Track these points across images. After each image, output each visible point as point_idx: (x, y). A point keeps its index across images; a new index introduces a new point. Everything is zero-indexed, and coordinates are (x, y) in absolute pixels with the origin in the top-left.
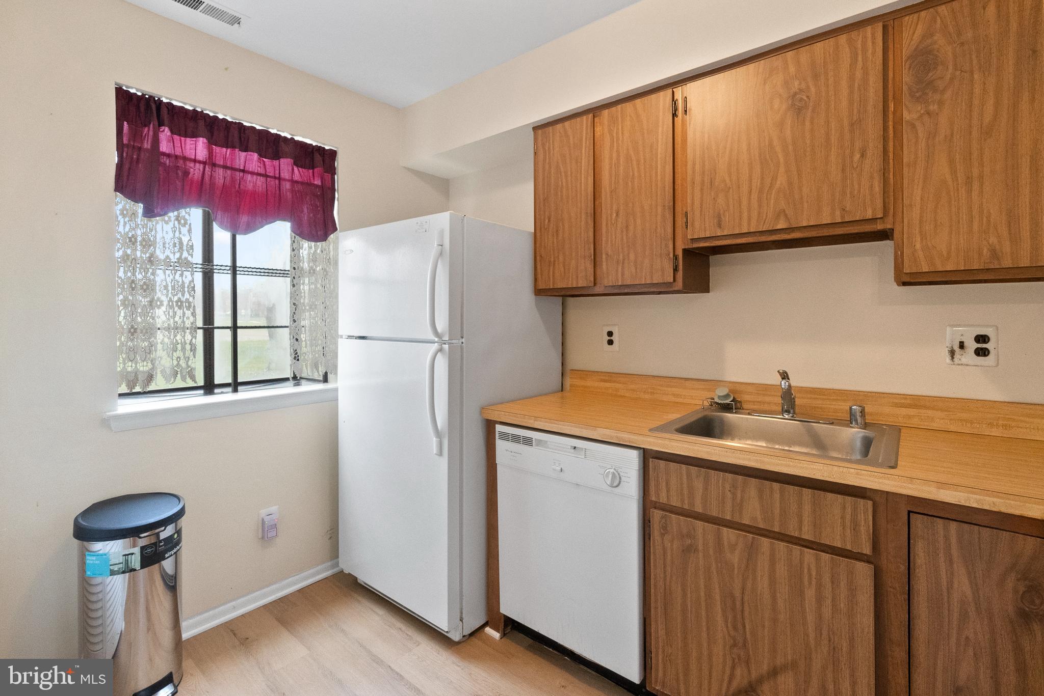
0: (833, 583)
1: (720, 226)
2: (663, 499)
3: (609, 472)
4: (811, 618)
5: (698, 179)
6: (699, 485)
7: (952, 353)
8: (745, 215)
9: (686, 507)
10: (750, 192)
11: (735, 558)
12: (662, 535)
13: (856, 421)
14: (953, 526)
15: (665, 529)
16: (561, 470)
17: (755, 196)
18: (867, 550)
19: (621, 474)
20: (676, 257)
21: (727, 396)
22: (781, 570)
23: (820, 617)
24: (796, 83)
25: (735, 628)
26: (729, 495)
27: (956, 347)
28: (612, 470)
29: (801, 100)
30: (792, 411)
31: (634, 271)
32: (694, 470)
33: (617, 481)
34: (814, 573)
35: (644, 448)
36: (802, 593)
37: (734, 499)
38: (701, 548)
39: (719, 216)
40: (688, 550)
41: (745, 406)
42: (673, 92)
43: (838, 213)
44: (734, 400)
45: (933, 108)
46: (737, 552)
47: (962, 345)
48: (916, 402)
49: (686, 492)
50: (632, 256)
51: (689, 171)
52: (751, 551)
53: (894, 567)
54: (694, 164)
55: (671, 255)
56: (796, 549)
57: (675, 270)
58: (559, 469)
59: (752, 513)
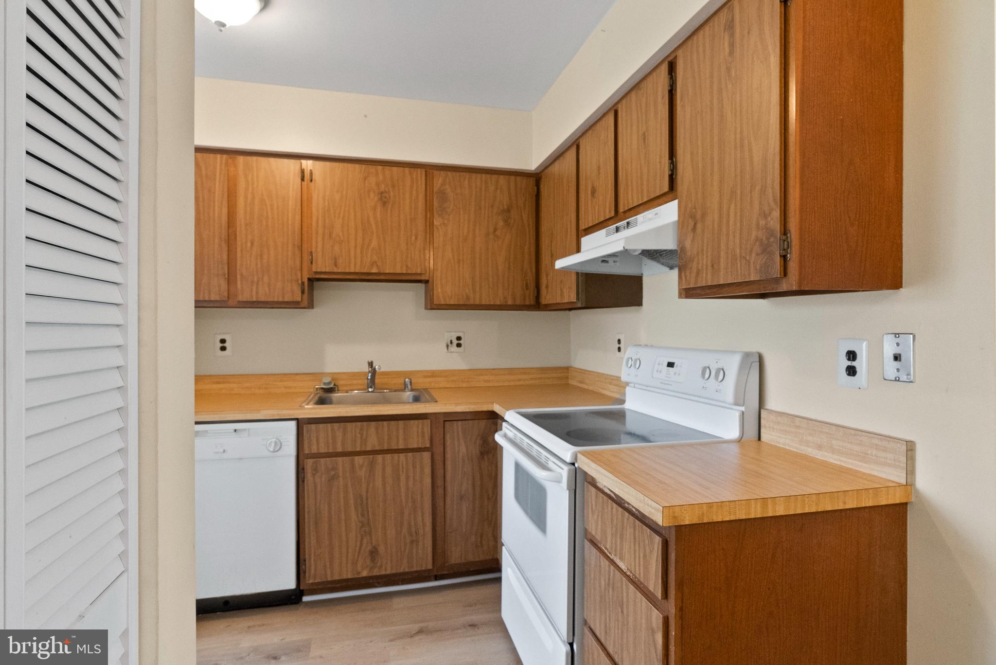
0: (413, 467)
1: (336, 265)
2: (314, 450)
3: (271, 442)
4: (403, 490)
5: (320, 231)
6: (339, 434)
7: (448, 346)
8: (353, 261)
9: (331, 451)
10: (356, 247)
11: (362, 473)
12: (314, 475)
13: (408, 387)
14: (460, 423)
15: (315, 470)
16: (224, 451)
17: (359, 250)
18: (428, 445)
19: (282, 441)
20: (303, 283)
21: (329, 383)
22: (389, 470)
23: (407, 488)
24: (383, 186)
25: (363, 515)
26: (359, 435)
27: (449, 344)
28: (274, 440)
29: (385, 197)
30: (373, 387)
31: (267, 290)
32: (336, 425)
33: (279, 446)
34: (404, 466)
35: (297, 419)
36: (399, 479)
37: (361, 437)
38: (341, 475)
39: (335, 259)
40: (332, 479)
41: (340, 389)
42: (301, 163)
43: (404, 268)
44: (335, 385)
45: (446, 222)
46: (364, 469)
47: (451, 342)
48: (433, 374)
49: (330, 441)
50: (266, 279)
51: (314, 224)
52: (372, 465)
53: (438, 449)
54: (318, 220)
55: (300, 282)
56: (396, 456)
57: (303, 292)
58: (222, 450)
59: (373, 443)
